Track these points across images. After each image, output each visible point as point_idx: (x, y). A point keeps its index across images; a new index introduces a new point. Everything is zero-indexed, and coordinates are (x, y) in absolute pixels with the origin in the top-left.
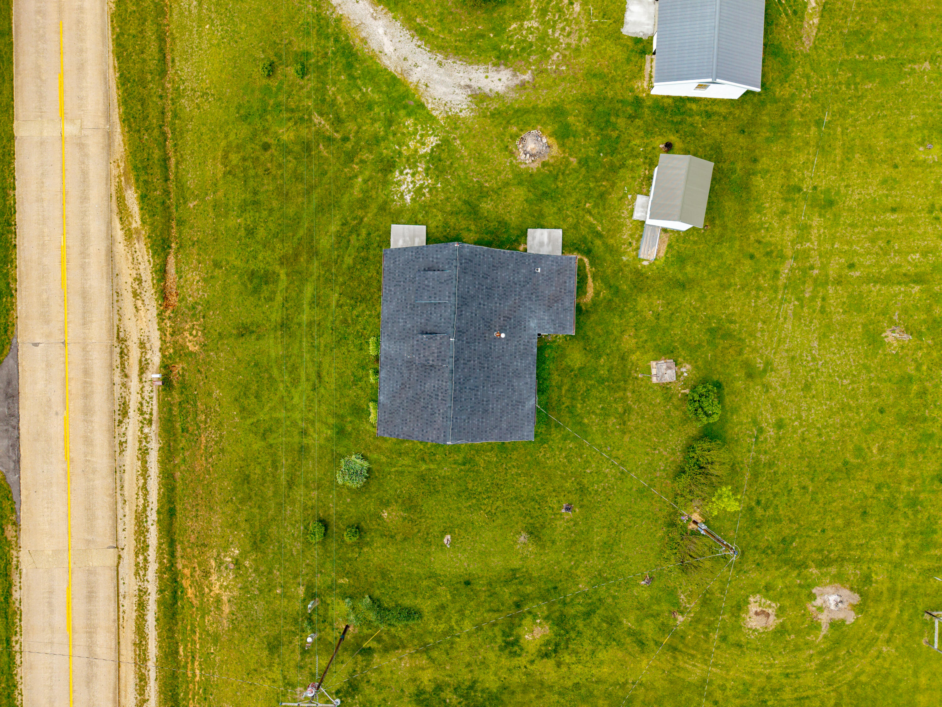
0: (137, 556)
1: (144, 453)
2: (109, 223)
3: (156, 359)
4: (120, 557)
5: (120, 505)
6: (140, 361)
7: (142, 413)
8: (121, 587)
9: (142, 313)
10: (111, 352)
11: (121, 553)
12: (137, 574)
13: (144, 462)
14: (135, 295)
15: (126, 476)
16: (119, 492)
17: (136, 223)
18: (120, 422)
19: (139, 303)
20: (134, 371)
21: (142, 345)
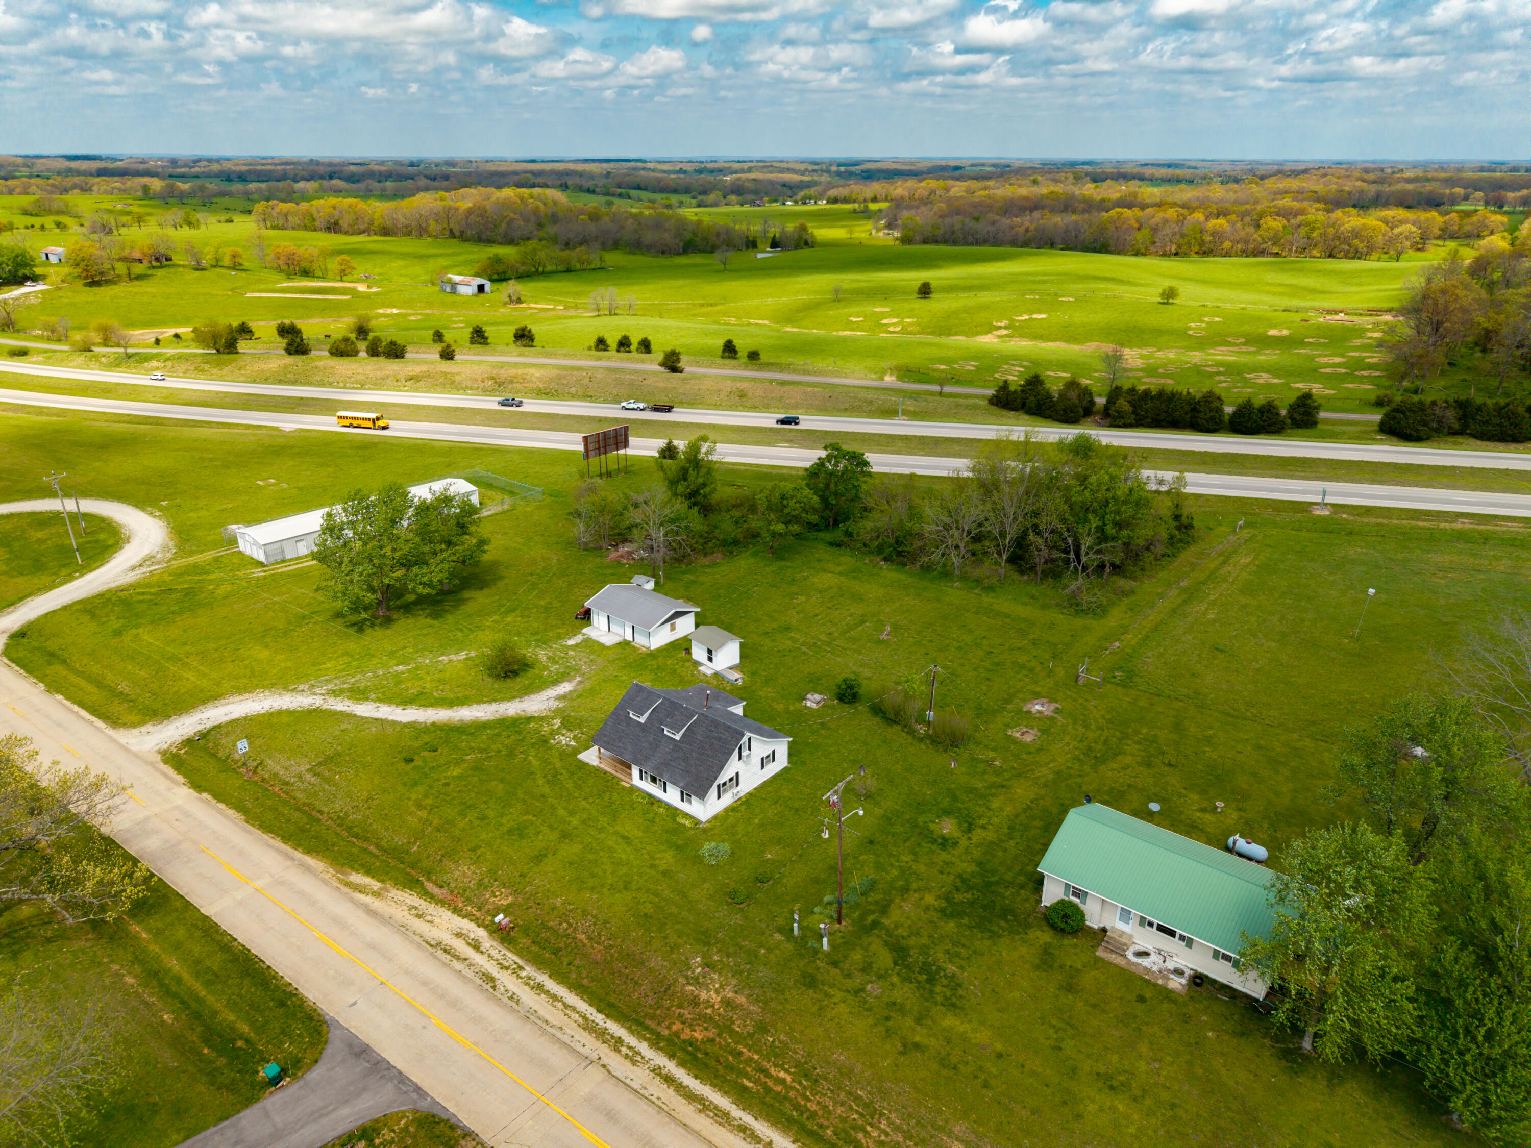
0: (619, 1052)
1: (539, 988)
2: (352, 900)
3: (481, 933)
4: (604, 1066)
5: (559, 1034)
6: (469, 944)
7: (507, 968)
8: (633, 1084)
9: (437, 920)
10: (436, 958)
11: (601, 1062)
12: (634, 1063)
13: (547, 993)
14: (419, 916)
15: (541, 1012)
16: (547, 1027)
17: (376, 885)
18: (494, 987)
19: (429, 918)
20: (470, 953)
21: (459, 935)
